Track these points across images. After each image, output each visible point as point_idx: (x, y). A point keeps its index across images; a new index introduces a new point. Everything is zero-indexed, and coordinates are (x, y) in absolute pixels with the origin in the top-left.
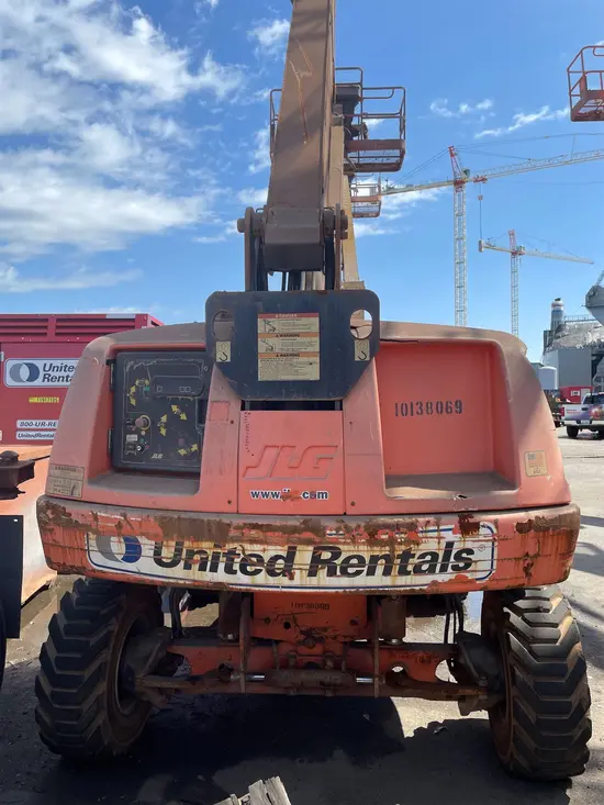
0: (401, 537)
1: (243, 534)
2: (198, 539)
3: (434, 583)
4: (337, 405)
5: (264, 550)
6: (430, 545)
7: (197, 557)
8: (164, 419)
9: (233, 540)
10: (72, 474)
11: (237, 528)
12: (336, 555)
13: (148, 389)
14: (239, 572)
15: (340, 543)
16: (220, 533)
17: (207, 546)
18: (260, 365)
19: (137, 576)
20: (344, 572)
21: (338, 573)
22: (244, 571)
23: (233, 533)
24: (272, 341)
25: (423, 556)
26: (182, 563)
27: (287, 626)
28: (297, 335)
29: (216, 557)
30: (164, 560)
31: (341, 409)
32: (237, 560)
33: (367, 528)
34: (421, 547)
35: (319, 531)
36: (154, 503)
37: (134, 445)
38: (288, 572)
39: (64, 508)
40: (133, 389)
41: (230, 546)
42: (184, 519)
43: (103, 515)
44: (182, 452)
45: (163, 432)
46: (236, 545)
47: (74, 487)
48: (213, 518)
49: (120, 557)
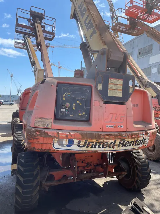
0: (137, 136)
1: (104, 137)
2: (92, 139)
4: (124, 103)
5: (109, 141)
6: (141, 138)
7: (91, 144)
8: (74, 105)
9: (102, 139)
10: (47, 120)
11: (103, 135)
12: (124, 141)
13: (70, 96)
14: (101, 148)
15: (125, 138)
16: (98, 137)
17: (94, 141)
18: (109, 92)
19: (71, 151)
20: (125, 146)
21: (124, 146)
22: (103, 147)
23: (102, 137)
24: (112, 85)
25: (139, 141)
26: (86, 146)
28: (117, 84)
29: (96, 144)
30: (81, 145)
31: (125, 105)
32: (102, 144)
33: (131, 134)
34: (139, 139)
35: (122, 136)
36: (79, 129)
37: (64, 112)
38: (113, 147)
39: (45, 131)
40: (64, 95)
41: (100, 140)
42: (88, 133)
43: (61, 133)
44: (80, 114)
45: (74, 108)
46: (102, 140)
47: (48, 124)
48: (97, 133)
49: (65, 145)
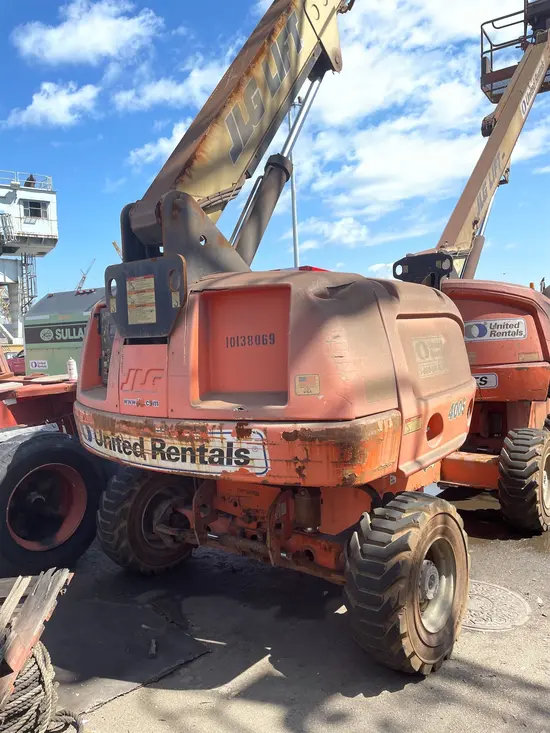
0: (197, 436)
1: (120, 428)
3: (225, 472)
5: (130, 439)
6: (215, 444)
7: (107, 440)
9: (117, 431)
11: (118, 423)
12: (163, 445)
14: (123, 452)
15: (164, 437)
17: (109, 433)
18: (129, 313)
20: (170, 458)
21: (167, 458)
22: (125, 452)
24: (134, 297)
25: (213, 451)
26: (104, 444)
27: (236, 505)
28: (143, 291)
29: (113, 441)
30: (98, 441)
31: (167, 343)
32: (121, 444)
33: (177, 427)
35: (152, 428)
38: (143, 454)
41: (117, 435)
42: (100, 415)
48: (110, 415)
49: (87, 438)
